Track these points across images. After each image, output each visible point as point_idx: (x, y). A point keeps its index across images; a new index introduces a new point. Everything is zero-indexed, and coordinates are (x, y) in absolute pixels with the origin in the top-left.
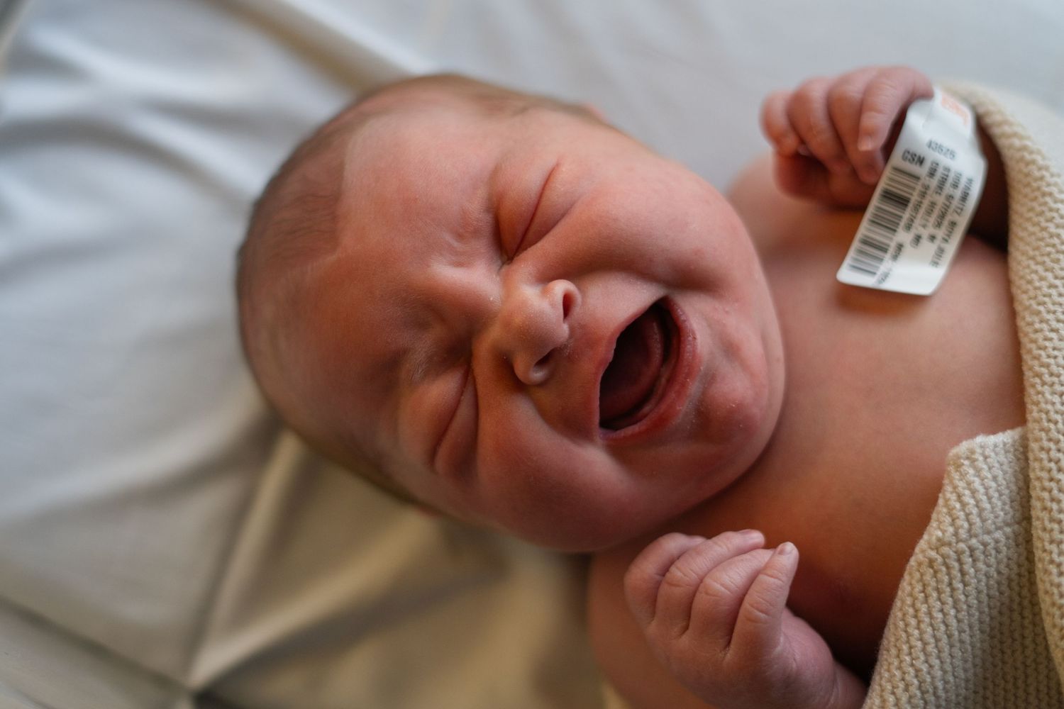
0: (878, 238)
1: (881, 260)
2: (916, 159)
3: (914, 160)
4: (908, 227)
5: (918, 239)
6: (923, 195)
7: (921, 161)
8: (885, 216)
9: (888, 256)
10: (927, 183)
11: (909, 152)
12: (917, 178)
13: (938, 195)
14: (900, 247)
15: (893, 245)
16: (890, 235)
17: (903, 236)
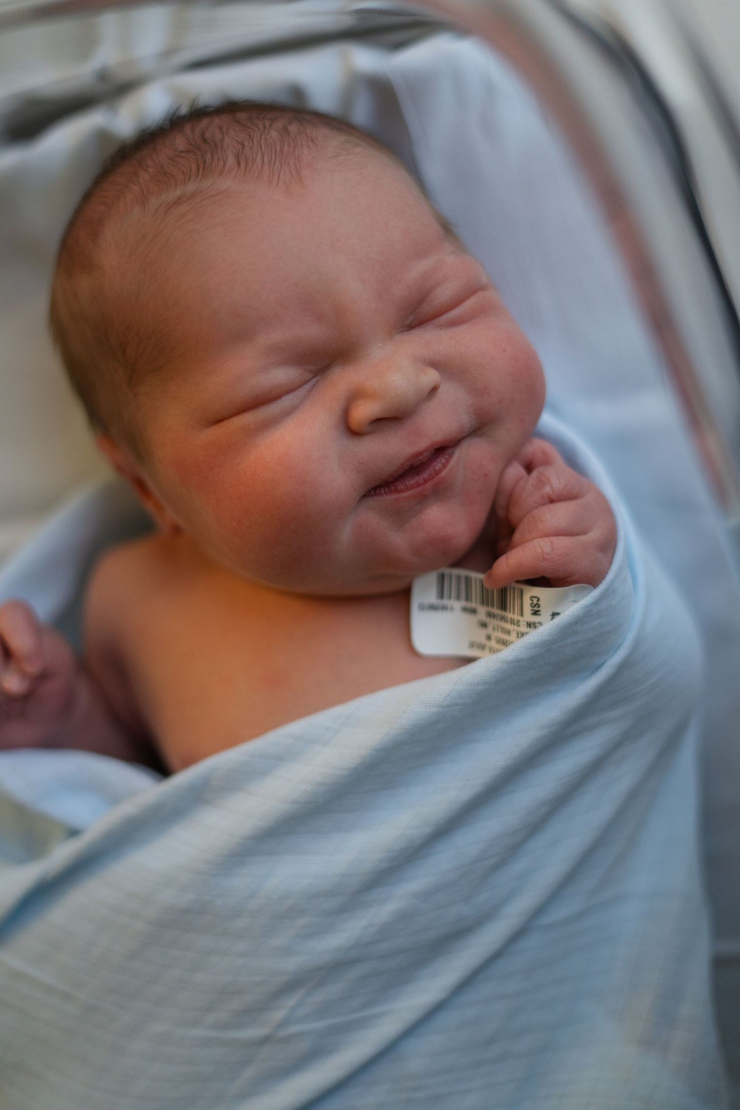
0: (473, 590)
1: (458, 598)
2: (536, 608)
3: (535, 606)
4: (490, 615)
5: (484, 625)
6: (512, 622)
7: (536, 613)
8: (490, 594)
9: (463, 603)
10: (522, 623)
11: (539, 600)
12: (522, 615)
13: (516, 636)
14: (473, 611)
15: (473, 605)
16: (478, 600)
17: (482, 610)
